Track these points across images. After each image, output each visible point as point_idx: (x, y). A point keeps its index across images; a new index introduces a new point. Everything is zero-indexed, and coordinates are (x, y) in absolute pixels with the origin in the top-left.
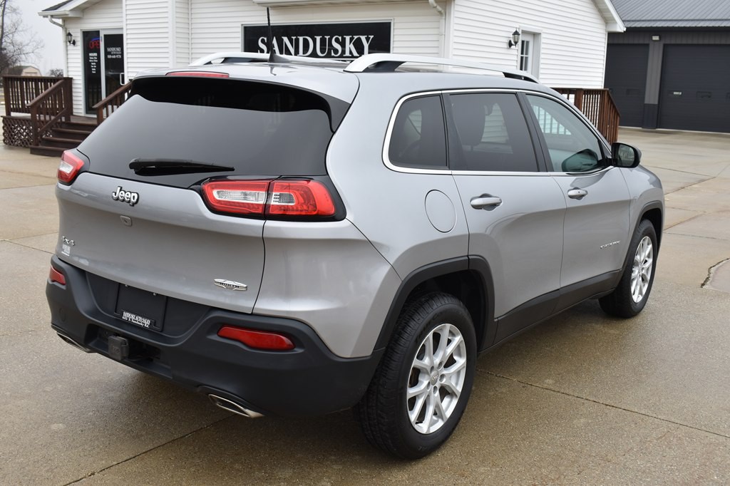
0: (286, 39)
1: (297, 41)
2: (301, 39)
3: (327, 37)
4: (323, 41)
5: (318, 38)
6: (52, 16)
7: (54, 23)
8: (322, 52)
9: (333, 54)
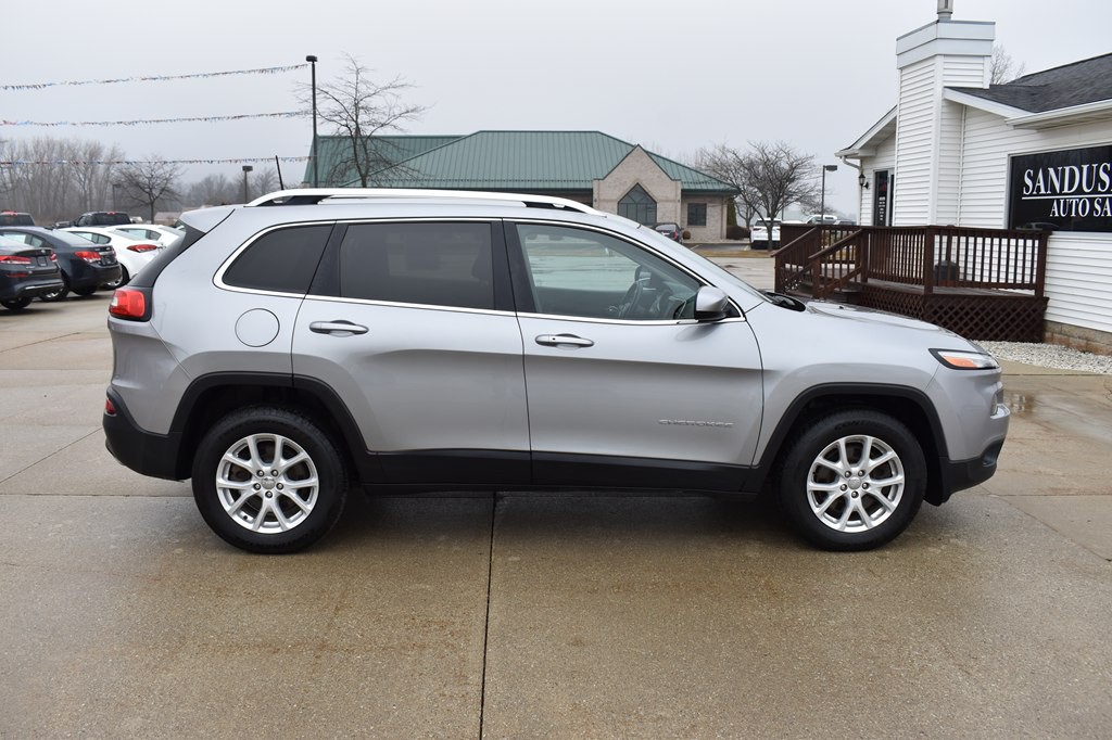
0: (1051, 171)
1: (1063, 170)
2: (1067, 169)
3: (1095, 166)
4: (1090, 170)
5: (1085, 167)
6: (846, 156)
7: (848, 164)
8: (1089, 188)
9: (1100, 189)
